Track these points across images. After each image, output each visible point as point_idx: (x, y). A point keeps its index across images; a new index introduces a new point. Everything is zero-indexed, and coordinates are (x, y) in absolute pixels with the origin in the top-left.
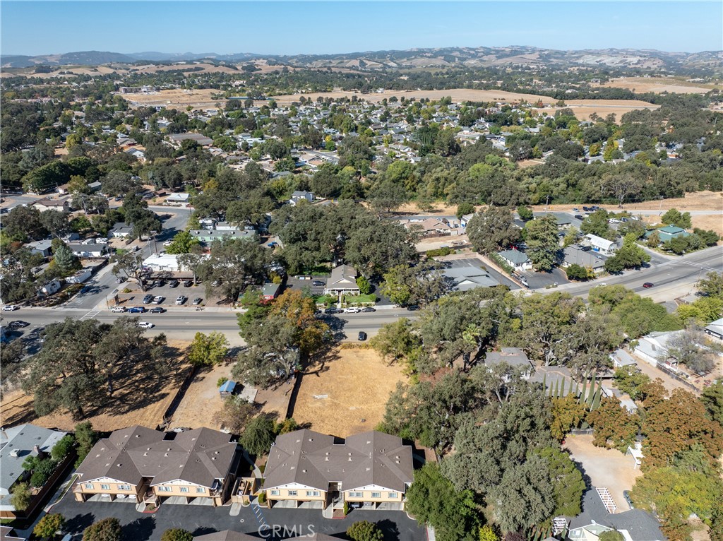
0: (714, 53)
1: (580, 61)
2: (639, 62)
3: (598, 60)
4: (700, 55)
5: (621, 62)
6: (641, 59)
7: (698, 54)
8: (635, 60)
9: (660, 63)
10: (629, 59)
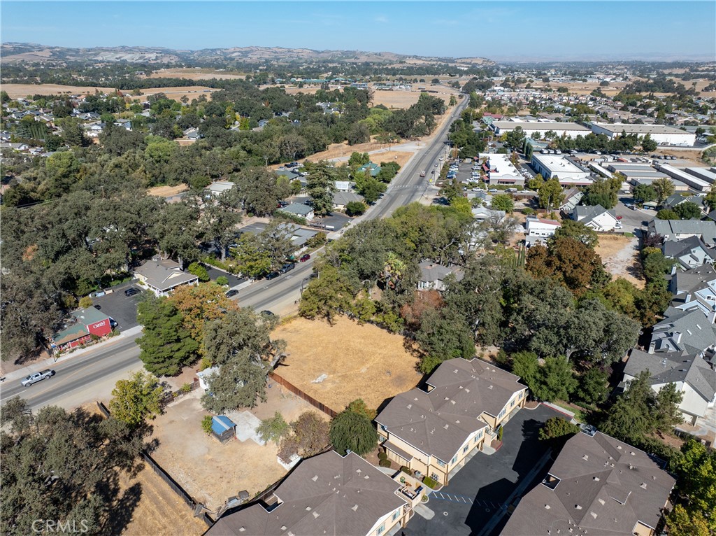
0: (213, 50)
1: (100, 58)
2: (157, 58)
3: (118, 57)
4: (203, 52)
5: (140, 58)
6: (158, 55)
7: (201, 51)
8: (153, 56)
9: (177, 59)
10: (147, 56)
